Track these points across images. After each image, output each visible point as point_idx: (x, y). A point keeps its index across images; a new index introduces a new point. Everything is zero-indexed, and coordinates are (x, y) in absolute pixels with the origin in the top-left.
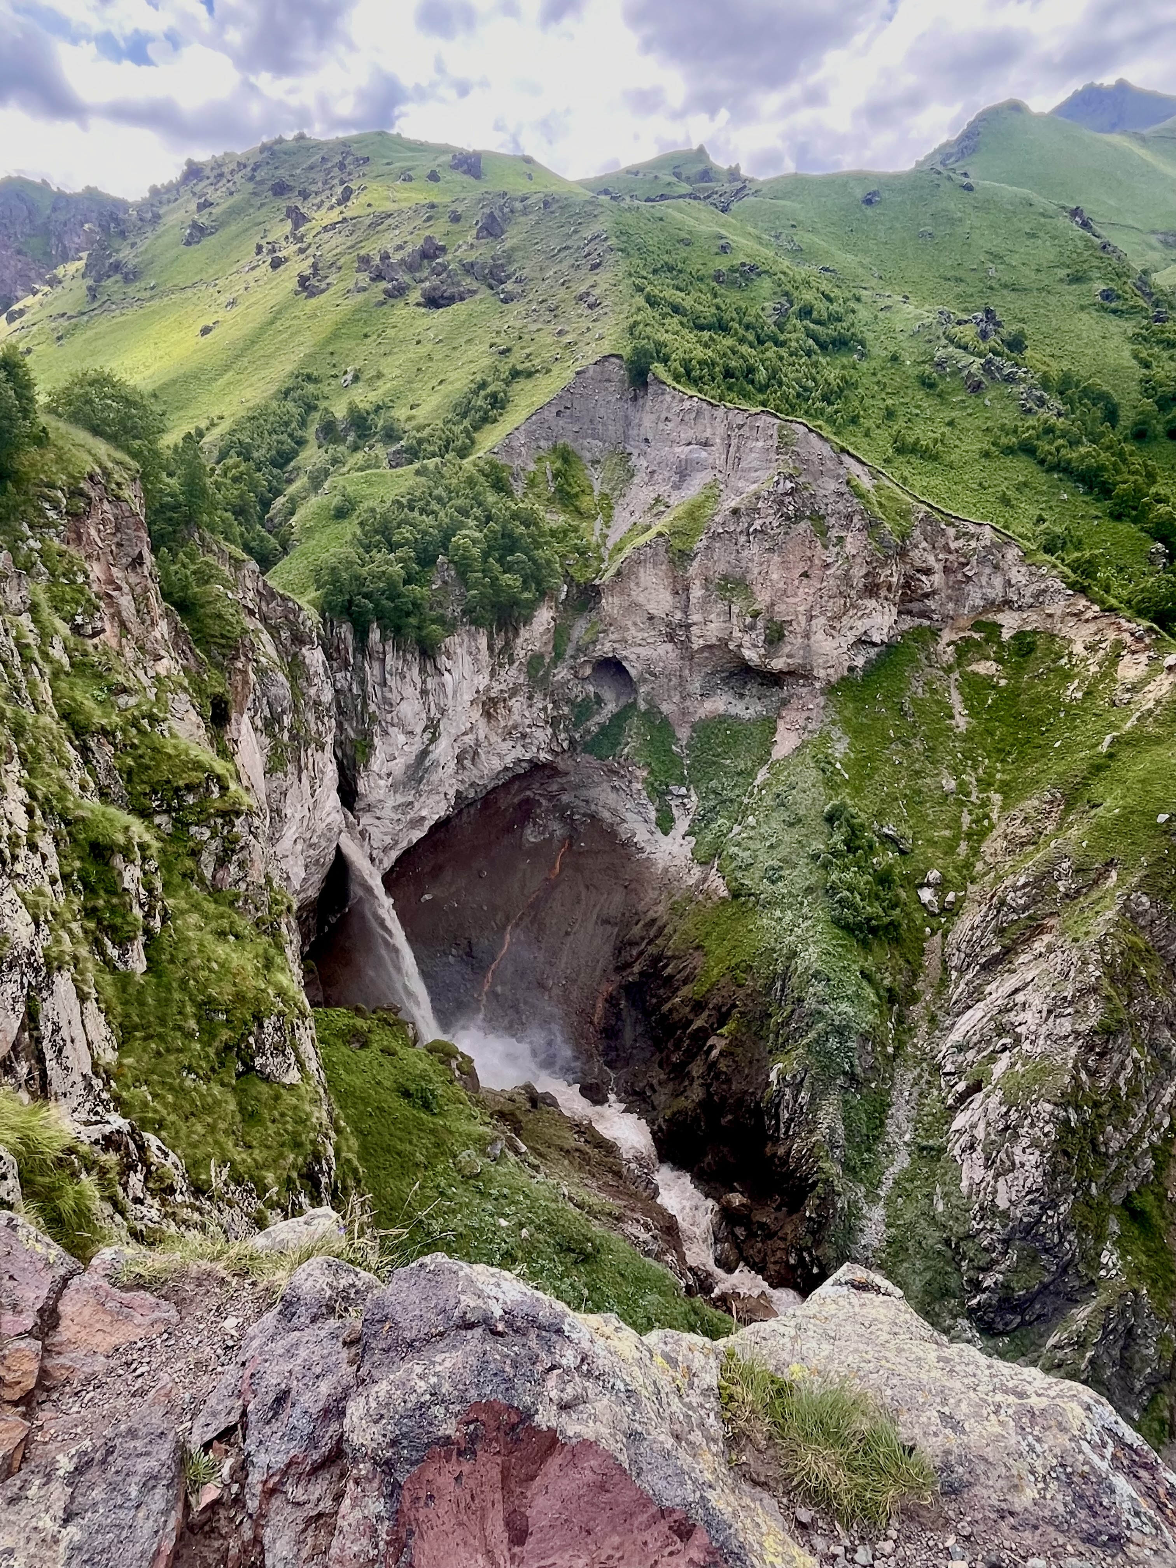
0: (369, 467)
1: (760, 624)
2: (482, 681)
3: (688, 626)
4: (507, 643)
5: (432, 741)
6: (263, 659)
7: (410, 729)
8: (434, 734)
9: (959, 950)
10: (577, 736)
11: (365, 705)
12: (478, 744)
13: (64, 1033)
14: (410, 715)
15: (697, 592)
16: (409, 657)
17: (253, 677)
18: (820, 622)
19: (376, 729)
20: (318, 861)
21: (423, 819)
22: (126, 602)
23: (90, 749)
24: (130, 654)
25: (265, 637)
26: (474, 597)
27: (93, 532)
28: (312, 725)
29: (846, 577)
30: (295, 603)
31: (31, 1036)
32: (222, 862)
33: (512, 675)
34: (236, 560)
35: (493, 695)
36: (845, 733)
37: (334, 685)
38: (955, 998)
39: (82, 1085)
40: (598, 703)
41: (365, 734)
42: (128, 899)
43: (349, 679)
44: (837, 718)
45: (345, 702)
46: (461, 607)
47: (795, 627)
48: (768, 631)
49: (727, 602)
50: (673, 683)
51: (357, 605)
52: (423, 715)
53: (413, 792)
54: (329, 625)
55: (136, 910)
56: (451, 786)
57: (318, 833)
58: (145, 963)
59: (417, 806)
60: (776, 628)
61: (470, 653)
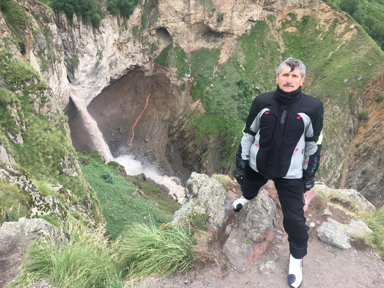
1: (215, 14)
2: (116, 36)
3: (189, 15)
4: (124, 22)
5: (100, 58)
6: (34, 29)
7: (91, 54)
8: (100, 56)
10: (152, 56)
11: (74, 46)
12: (117, 60)
14: (91, 49)
15: (192, 2)
16: (89, 27)
18: (236, 14)
19: (79, 55)
20: (63, 103)
21: (99, 87)
25: (34, 20)
26: (111, 4)
28: (55, 54)
30: (43, 6)
32: (41, 106)
33: (128, 34)
35: (121, 42)
36: (244, 54)
37: (61, 38)
40: (158, 44)
41: (75, 56)
42: (14, 120)
43: (67, 35)
44: (241, 48)
45: (66, 45)
46: (106, 8)
47: (227, 15)
48: (218, 17)
49: (203, 6)
50: (185, 37)
51: (67, 7)
52: (96, 49)
53: (95, 77)
54: (57, 14)
55: (17, 123)
56: (108, 75)
57: (62, 93)
58: (23, 141)
59: (97, 83)
60: (220, 16)
61: (111, 26)
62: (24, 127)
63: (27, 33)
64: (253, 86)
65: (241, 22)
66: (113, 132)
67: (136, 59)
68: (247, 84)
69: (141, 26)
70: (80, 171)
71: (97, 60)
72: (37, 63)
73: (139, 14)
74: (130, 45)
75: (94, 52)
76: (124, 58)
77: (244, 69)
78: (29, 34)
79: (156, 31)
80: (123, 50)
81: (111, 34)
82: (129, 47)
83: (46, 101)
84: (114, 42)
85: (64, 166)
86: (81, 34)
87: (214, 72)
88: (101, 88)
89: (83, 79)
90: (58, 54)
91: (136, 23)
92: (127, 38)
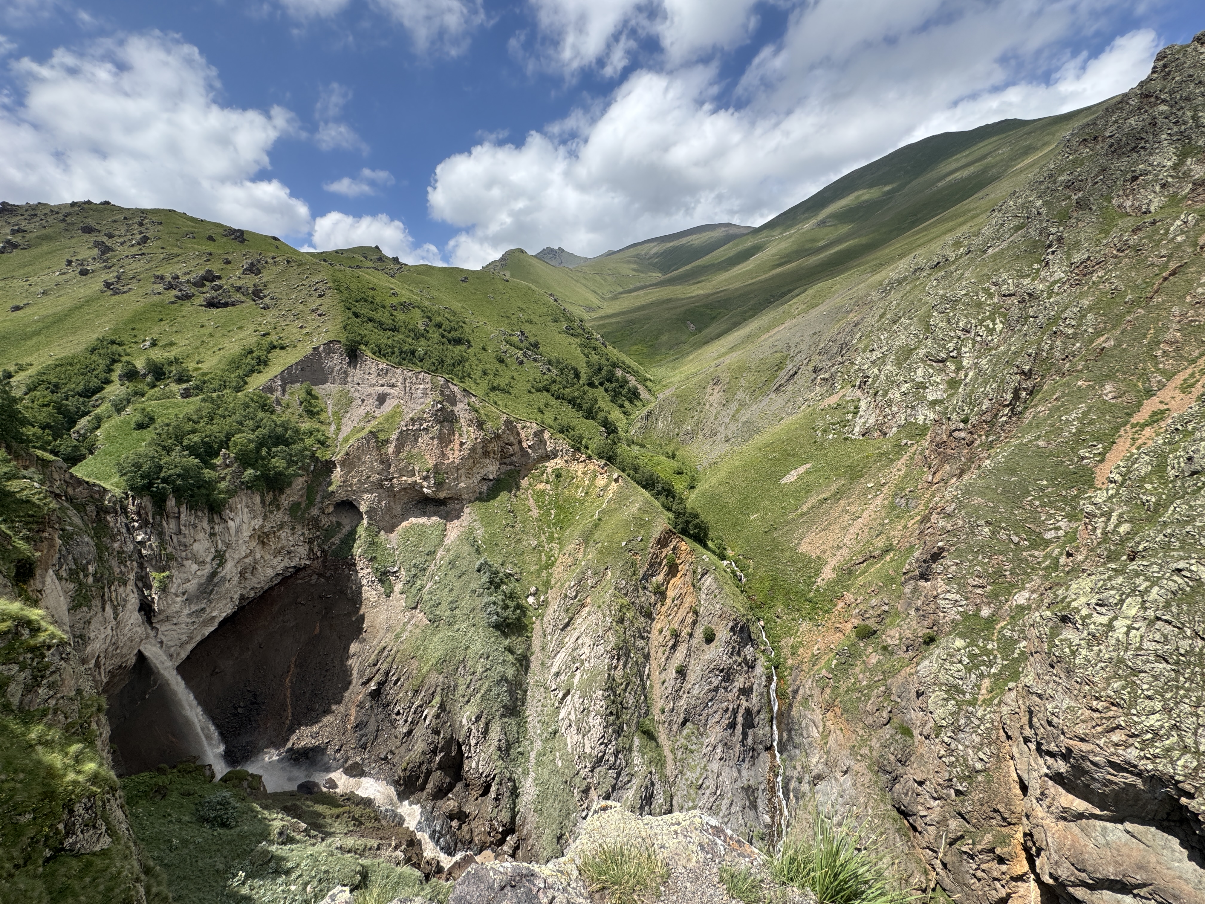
1: (431, 475)
2: (258, 523)
3: (391, 479)
4: (274, 498)
5: (221, 564)
6: (69, 528)
7: (201, 560)
8: (221, 560)
9: (550, 624)
10: (326, 547)
11: (163, 549)
12: (256, 562)
14: (201, 551)
16: (200, 514)
17: (59, 542)
19: (173, 564)
20: (120, 666)
21: (214, 618)
25: (71, 512)
28: (115, 569)
30: (100, 486)
32: (30, 688)
33: (280, 516)
35: (266, 531)
37: (135, 539)
38: (551, 649)
61: (248, 507)
63: (46, 539)
64: (503, 570)
65: (471, 483)
67: (295, 556)
68: (493, 567)
69: (307, 502)
70: (124, 829)
71: (212, 568)
72: (61, 594)
73: (303, 485)
74: (285, 533)
75: (207, 556)
76: (272, 558)
77: (485, 547)
78: (52, 539)
79: (335, 508)
80: (271, 543)
81: (246, 520)
82: (282, 537)
83: (48, 673)
84: (253, 533)
85: (70, 831)
86: (182, 528)
87: (438, 558)
89: (177, 609)
90: (123, 568)
91: (296, 498)
92: (279, 523)
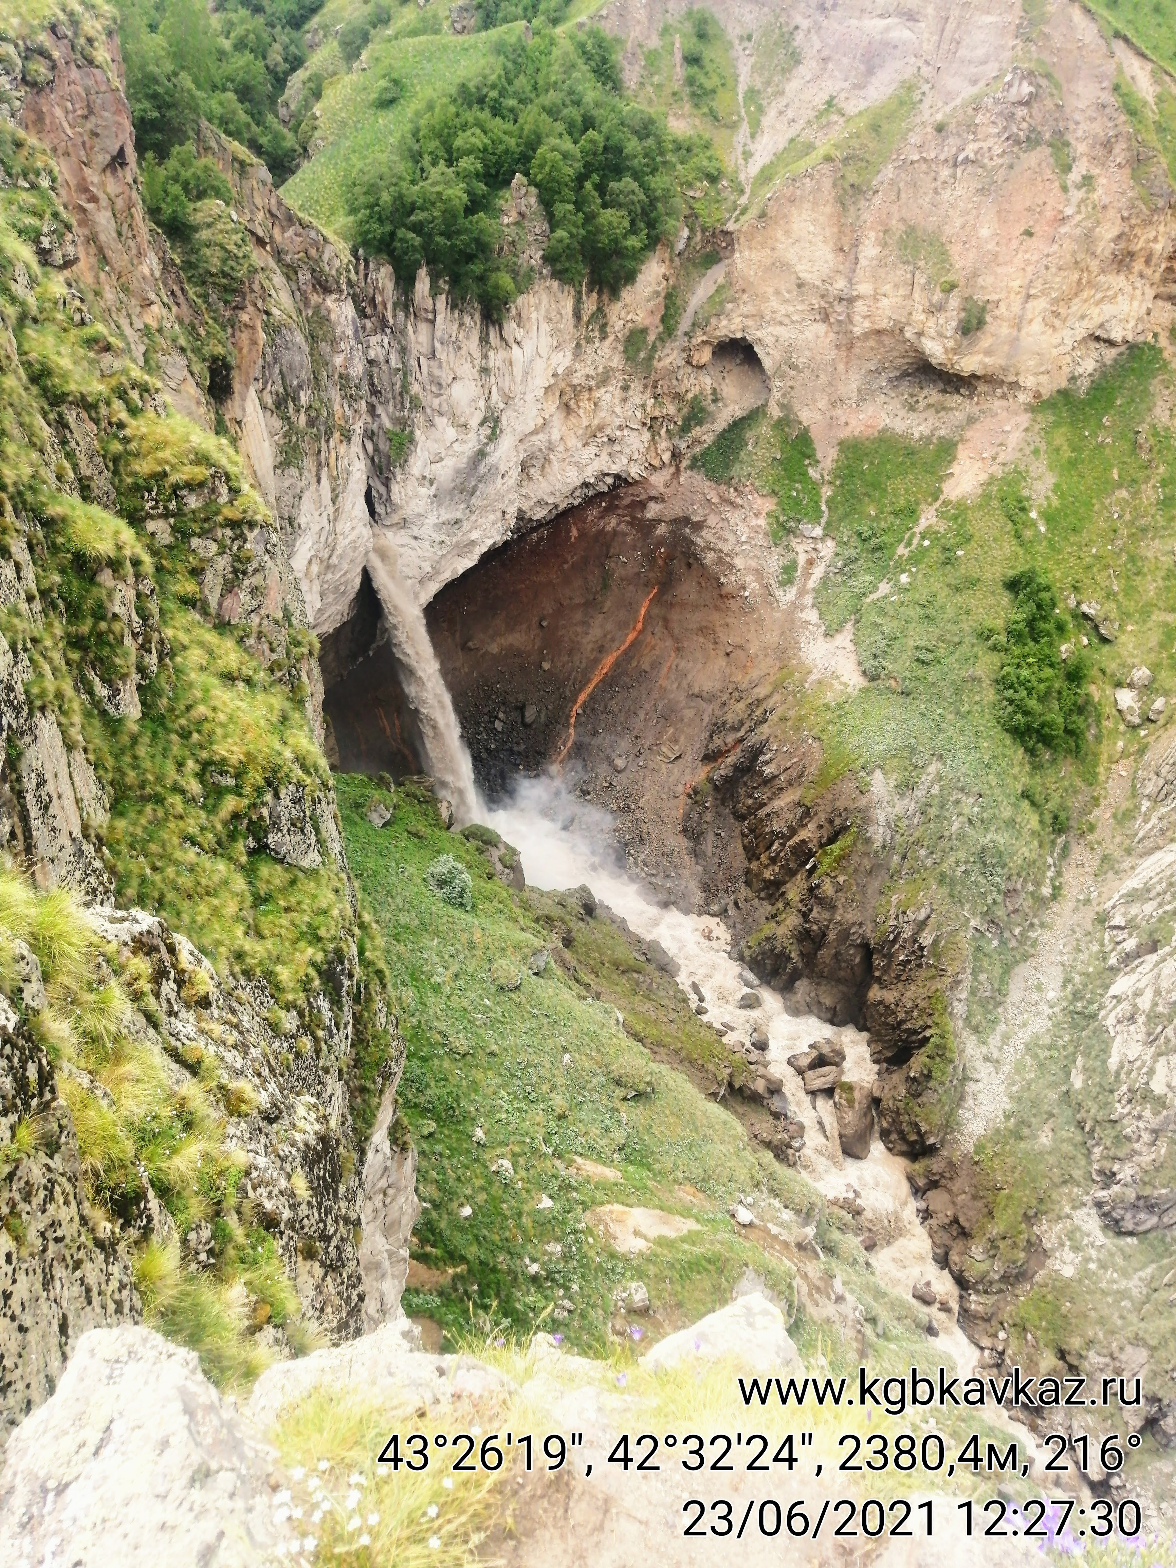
0: (424, 32)
1: (953, 303)
2: (563, 360)
3: (851, 300)
4: (600, 310)
5: (493, 437)
6: (275, 311)
7: (462, 420)
8: (494, 429)
9: (1157, 774)
10: (683, 446)
11: (406, 385)
12: (551, 448)
13: (50, 787)
14: (464, 402)
15: (869, 251)
16: (467, 320)
17: (262, 336)
18: (1040, 305)
19: (419, 417)
20: (337, 588)
21: (473, 543)
22: (103, 219)
23: (66, 426)
24: (109, 295)
25: (278, 279)
26: (560, 241)
27: (58, 112)
28: (337, 407)
29: (1088, 238)
30: (318, 232)
31: (12, 789)
32: (229, 587)
33: (605, 354)
34: (242, 164)
35: (575, 381)
36: (1051, 468)
37: (366, 354)
38: (1141, 834)
39: (70, 849)
40: (715, 401)
41: (403, 423)
42: (117, 627)
43: (386, 345)
44: (1043, 446)
45: (380, 379)
46: (541, 253)
47: (1002, 310)
48: (963, 315)
49: (911, 268)
50: (820, 381)
51: (401, 240)
52: (482, 404)
53: (463, 506)
54: (362, 267)
55: (128, 641)
56: (511, 502)
57: (339, 551)
58: (139, 707)
59: (466, 526)
60: (975, 311)
61: (549, 320)
62: (152, 660)
63: (246, 326)
64: (1072, 602)
65: (1056, 340)
66: (501, 715)
67: (621, 452)
68: (1047, 588)
69: (661, 329)
70: (337, 851)
71: (479, 441)
72: (266, 435)
73: (659, 283)
74: (609, 395)
75: (472, 414)
76: (580, 445)
77: (1043, 529)
78: (253, 327)
79: (714, 353)
80: (581, 412)
81: (544, 351)
82: (602, 403)
83: (250, 569)
84: (552, 381)
85: (275, 824)
86: (437, 345)
87: (917, 529)
88: (477, 549)
89: (420, 510)
90: (346, 408)
91: (641, 318)
92: (600, 370)
